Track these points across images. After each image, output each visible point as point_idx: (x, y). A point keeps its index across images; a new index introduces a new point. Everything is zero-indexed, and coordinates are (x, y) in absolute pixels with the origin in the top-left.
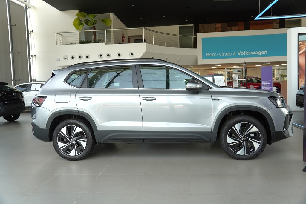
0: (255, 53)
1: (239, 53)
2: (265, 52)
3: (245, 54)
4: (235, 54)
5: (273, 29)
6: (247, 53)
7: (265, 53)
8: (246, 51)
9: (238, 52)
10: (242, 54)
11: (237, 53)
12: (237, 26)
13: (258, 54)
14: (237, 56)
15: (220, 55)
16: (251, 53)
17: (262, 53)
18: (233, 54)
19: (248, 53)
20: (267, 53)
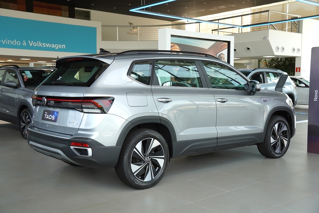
0: (51, 45)
1: (31, 43)
2: (63, 45)
3: (38, 46)
4: (25, 44)
5: (62, 17)
6: (40, 45)
7: (63, 48)
8: (40, 42)
9: (29, 41)
10: (35, 44)
11: (28, 43)
12: (16, 3)
13: (55, 48)
14: (28, 47)
15: (4, 43)
16: (46, 45)
17: (59, 46)
18: (22, 43)
19: (42, 45)
20: (65, 48)
